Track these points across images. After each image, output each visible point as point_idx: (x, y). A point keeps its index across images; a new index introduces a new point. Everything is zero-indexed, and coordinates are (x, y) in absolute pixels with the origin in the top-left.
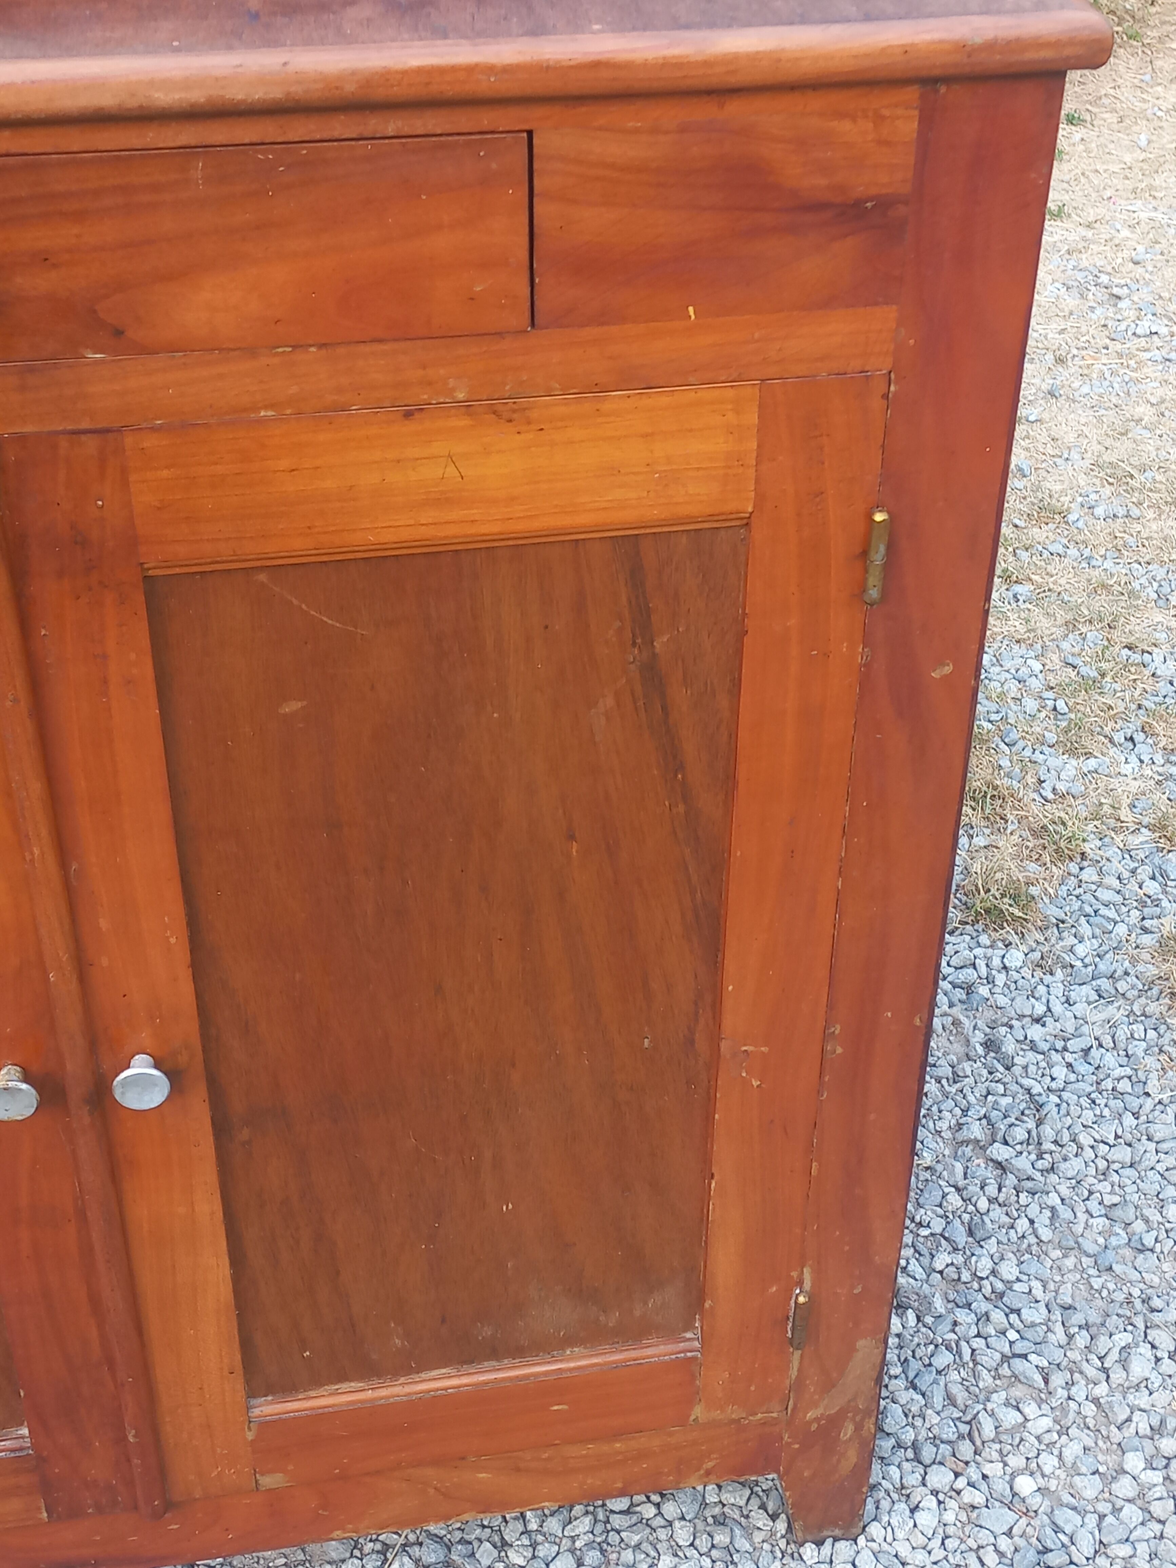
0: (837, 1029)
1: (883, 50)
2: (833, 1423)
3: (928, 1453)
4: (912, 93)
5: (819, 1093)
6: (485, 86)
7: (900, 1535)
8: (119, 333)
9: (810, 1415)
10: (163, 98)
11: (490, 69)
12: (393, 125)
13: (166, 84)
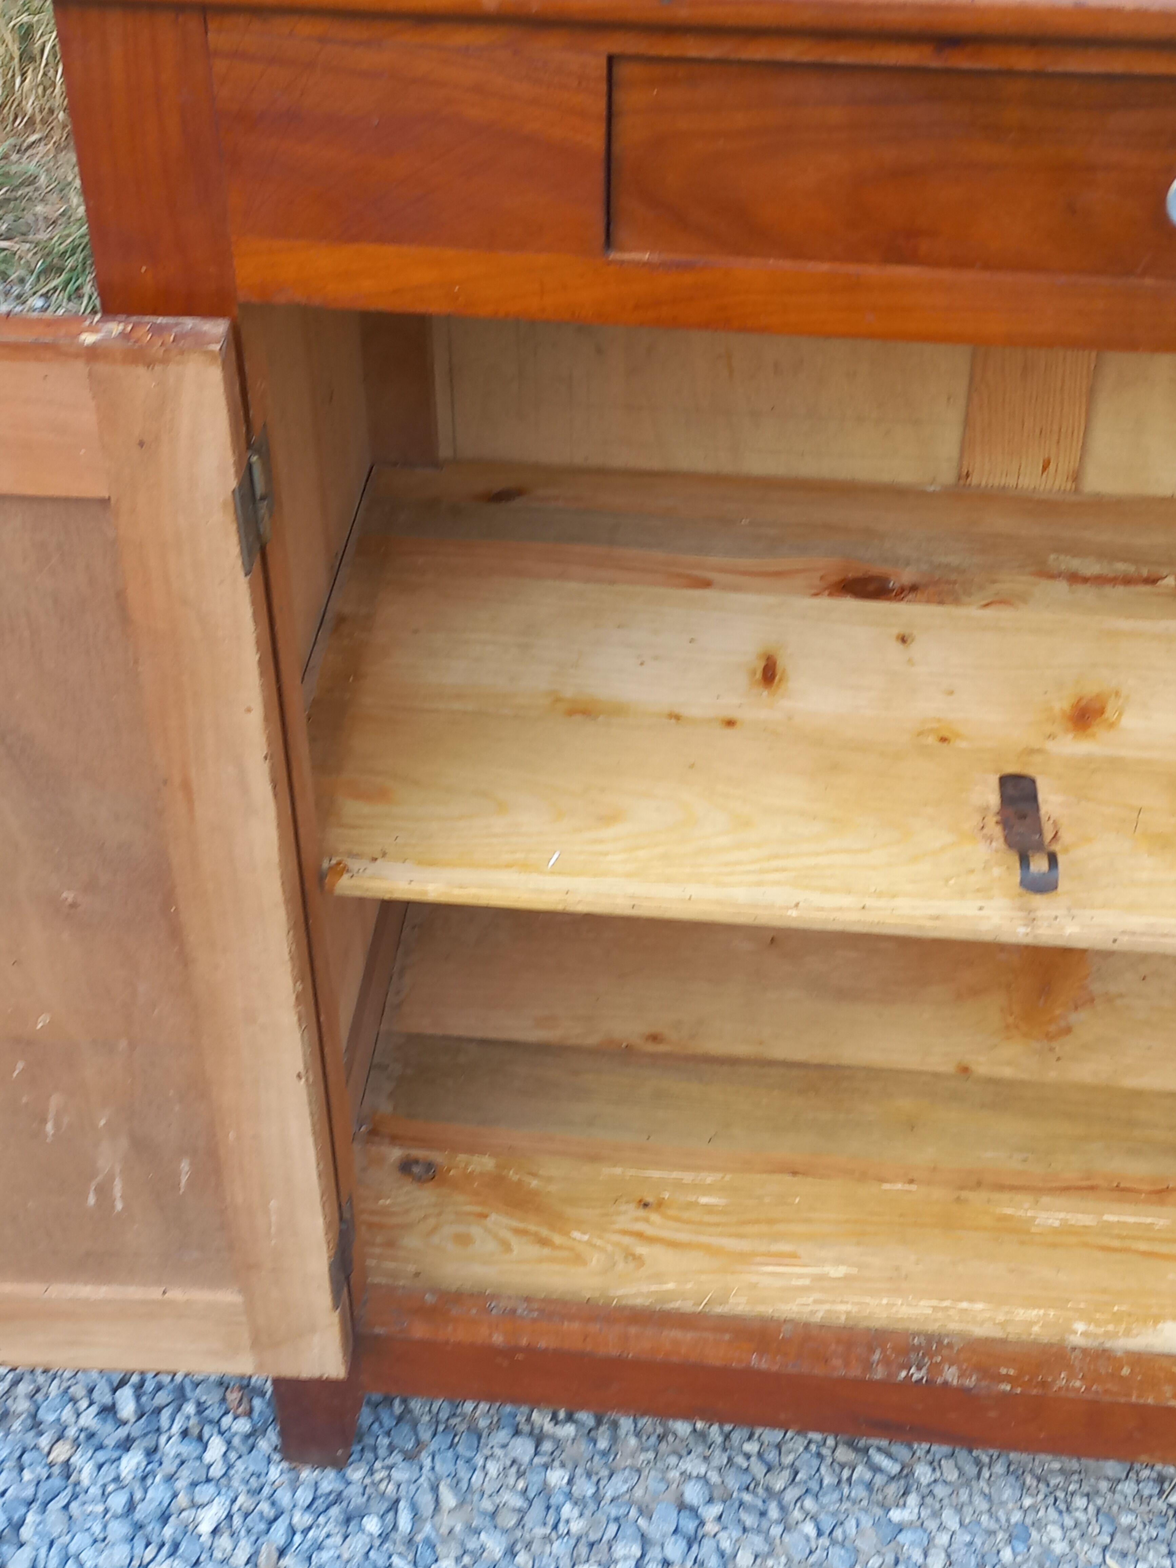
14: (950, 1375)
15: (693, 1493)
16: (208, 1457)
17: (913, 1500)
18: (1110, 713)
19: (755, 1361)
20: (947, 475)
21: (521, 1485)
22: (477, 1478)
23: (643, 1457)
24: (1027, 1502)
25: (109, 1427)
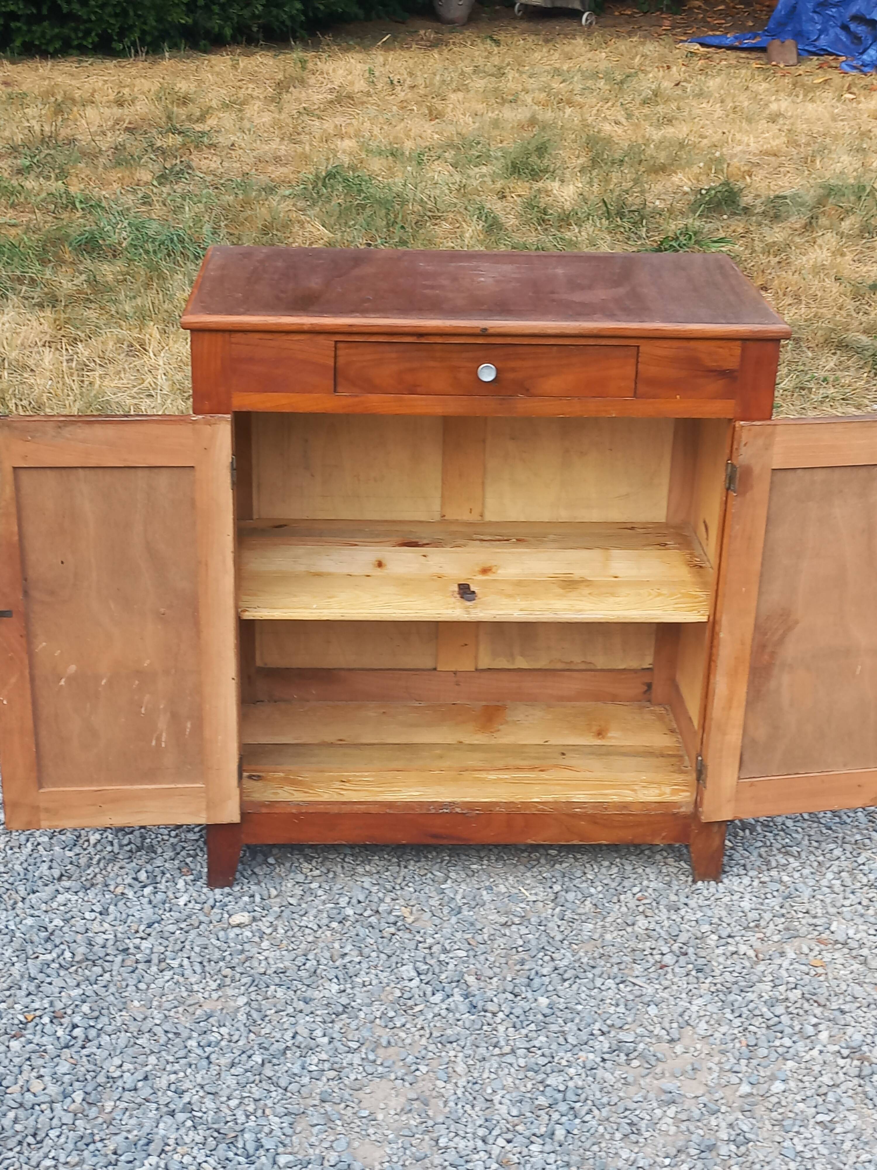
1: (731, 331)
3: (749, 867)
4: (738, 341)
7: (735, 884)
8: (528, 390)
10: (550, 332)
11: (630, 329)
13: (551, 328)
14: (458, 810)
15: (366, 885)
16: (178, 887)
17: (449, 881)
18: (493, 570)
19: (388, 811)
20: (437, 517)
21: (301, 888)
22: (283, 888)
23: (346, 879)
24: (492, 880)
25: (136, 883)
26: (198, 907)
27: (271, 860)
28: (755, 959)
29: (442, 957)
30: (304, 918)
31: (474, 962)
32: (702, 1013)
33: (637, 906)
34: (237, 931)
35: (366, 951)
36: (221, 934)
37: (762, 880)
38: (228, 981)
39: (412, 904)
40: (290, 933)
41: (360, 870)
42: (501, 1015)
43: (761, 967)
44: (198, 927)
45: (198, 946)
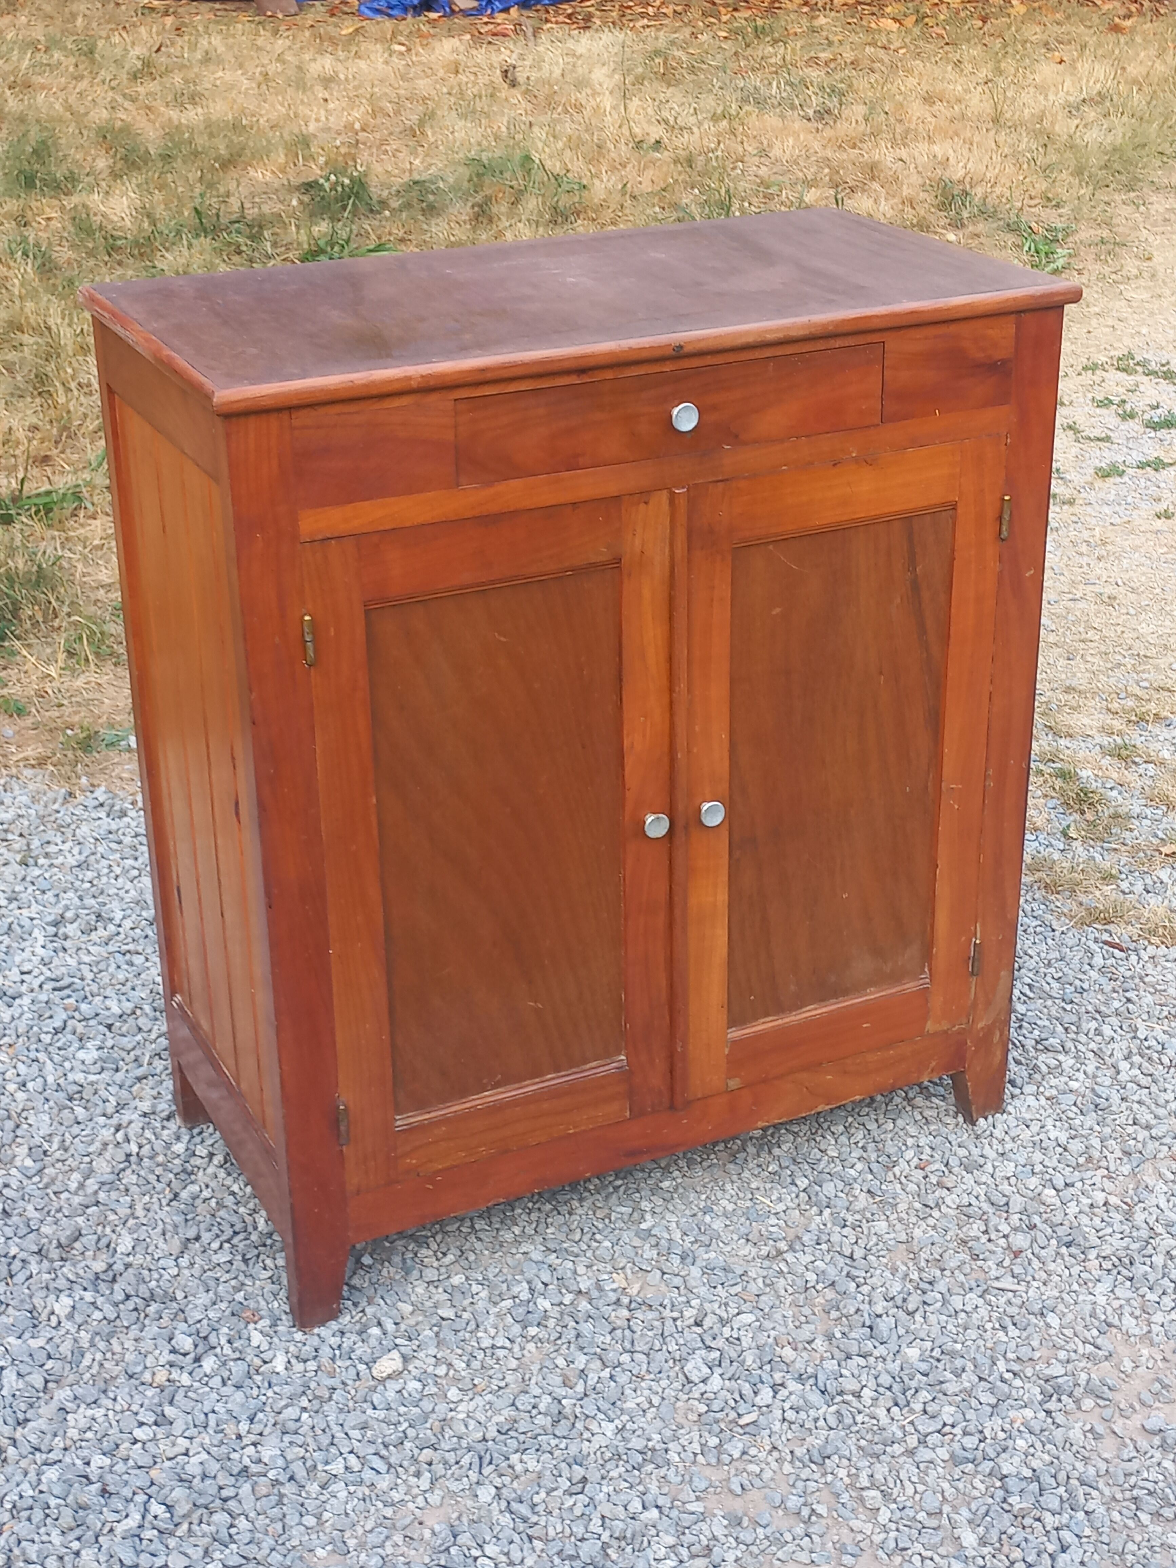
0: (991, 772)
1: (1008, 300)
2: (989, 1031)
3: (1018, 1081)
4: (1013, 316)
5: (983, 811)
6: (877, 324)
8: (737, 436)
9: (980, 1026)
10: (770, 337)
11: (877, 317)
12: (838, 343)
13: (770, 331)
15: (536, 1256)
16: (255, 1343)
17: (648, 1216)
21: (440, 1290)
23: (497, 1255)
24: (703, 1197)
25: (181, 1357)
26: (312, 1365)
27: (367, 1260)
28: (1125, 1207)
29: (727, 1331)
30: (480, 1334)
31: (772, 1326)
32: (1116, 1303)
33: (925, 1177)
34: (393, 1386)
35: (611, 1356)
36: (376, 1398)
37: (1047, 1094)
38: (439, 1469)
39: (621, 1265)
40: (476, 1365)
41: (508, 1236)
42: (867, 1393)
43: (1139, 1217)
44: (330, 1398)
45: (353, 1428)
